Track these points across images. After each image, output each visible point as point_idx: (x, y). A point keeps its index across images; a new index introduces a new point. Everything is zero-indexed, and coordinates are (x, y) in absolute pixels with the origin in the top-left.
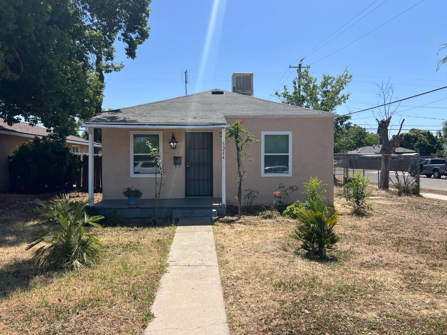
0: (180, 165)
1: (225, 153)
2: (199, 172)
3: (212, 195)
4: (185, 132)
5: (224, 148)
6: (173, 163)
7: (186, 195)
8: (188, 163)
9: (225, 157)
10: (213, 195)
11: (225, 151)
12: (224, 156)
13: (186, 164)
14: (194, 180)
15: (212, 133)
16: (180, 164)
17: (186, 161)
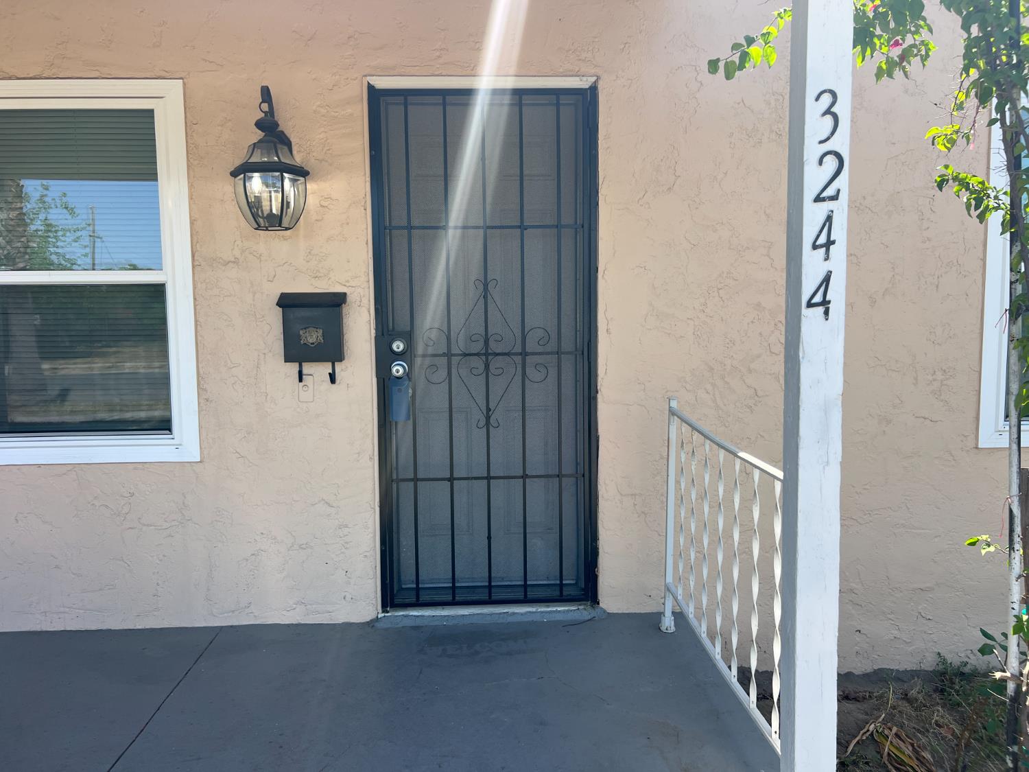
0: (338, 366)
1: (839, 232)
2: (488, 418)
3: (588, 590)
4: (371, 88)
5: (831, 164)
6: (279, 347)
7: (391, 596)
8: (398, 346)
9: (837, 293)
10: (600, 597)
11: (840, 210)
12: (827, 280)
13: (384, 358)
14: (451, 479)
15: (594, 89)
16: (332, 351)
17: (385, 333)
